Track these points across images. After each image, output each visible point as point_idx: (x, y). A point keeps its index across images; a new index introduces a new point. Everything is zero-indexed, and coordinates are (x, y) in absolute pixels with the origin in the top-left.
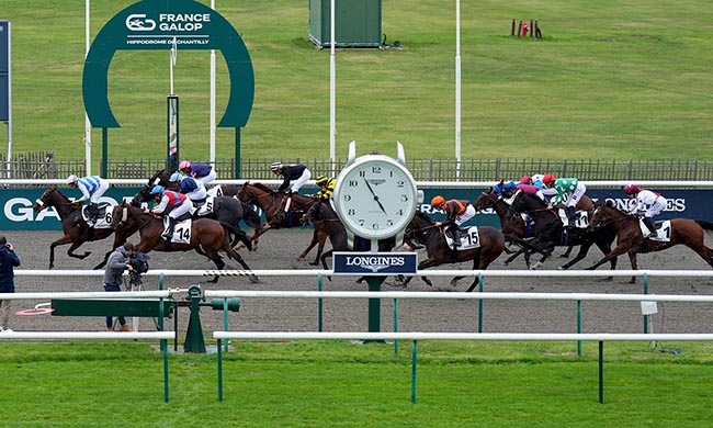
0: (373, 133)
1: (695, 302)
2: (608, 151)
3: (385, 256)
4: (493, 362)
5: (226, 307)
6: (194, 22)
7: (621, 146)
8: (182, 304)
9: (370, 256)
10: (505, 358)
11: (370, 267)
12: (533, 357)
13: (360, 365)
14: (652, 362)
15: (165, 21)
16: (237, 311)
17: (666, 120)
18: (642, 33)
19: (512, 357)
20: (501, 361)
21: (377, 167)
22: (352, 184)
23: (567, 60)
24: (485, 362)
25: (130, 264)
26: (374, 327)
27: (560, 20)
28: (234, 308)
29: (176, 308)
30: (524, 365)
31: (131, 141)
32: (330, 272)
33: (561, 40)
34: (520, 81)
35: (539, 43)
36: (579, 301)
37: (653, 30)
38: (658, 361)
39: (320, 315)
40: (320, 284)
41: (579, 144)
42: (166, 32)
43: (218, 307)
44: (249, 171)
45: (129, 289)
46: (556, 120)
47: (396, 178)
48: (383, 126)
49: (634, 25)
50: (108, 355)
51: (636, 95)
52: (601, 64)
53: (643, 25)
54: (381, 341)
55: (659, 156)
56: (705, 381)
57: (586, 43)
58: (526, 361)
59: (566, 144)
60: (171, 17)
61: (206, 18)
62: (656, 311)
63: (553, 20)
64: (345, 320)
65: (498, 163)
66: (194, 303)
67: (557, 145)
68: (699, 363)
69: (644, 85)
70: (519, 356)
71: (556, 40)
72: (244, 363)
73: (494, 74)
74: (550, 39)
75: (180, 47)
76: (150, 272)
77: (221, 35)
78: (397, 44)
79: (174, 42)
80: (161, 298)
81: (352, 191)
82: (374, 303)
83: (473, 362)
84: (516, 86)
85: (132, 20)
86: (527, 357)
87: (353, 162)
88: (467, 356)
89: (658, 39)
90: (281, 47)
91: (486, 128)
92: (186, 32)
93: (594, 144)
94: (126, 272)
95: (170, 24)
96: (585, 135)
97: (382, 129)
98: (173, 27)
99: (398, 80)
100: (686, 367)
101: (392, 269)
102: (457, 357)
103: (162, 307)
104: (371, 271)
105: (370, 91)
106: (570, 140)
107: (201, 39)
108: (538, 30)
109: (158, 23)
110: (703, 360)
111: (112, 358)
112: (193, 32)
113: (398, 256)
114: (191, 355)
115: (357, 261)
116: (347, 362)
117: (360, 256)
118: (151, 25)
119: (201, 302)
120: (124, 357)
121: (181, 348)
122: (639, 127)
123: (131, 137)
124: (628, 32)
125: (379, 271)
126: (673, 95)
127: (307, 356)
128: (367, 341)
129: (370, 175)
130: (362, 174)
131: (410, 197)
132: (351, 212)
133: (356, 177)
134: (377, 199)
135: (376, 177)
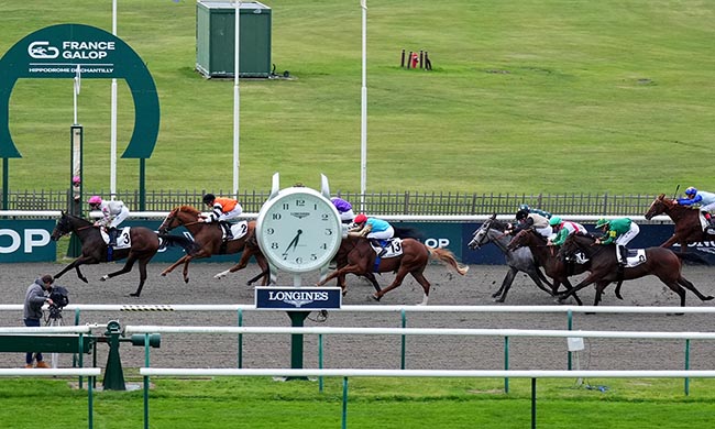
0: (272, 165)
1: (616, 338)
2: (510, 184)
3: (309, 291)
4: (419, 400)
5: (147, 342)
6: (98, 50)
7: (523, 180)
8: (101, 340)
9: (294, 291)
10: (432, 396)
11: (293, 302)
12: (459, 395)
13: (285, 403)
14: (579, 399)
15: (68, 49)
16: (158, 347)
17: (566, 154)
18: (532, 64)
19: (436, 395)
20: (428, 399)
21: (300, 200)
22: (275, 217)
23: (460, 92)
24: (412, 399)
25: (51, 298)
26: (297, 363)
27: (448, 51)
28: (155, 343)
29: (95, 344)
30: (452, 402)
31: (24, 172)
32: (254, 307)
33: (453, 71)
34: (415, 112)
35: (430, 74)
36: (506, 338)
37: (544, 62)
38: (587, 399)
39: (240, 351)
40: (240, 319)
41: (481, 178)
42: (69, 60)
43: (138, 342)
44: (153, 203)
45: (48, 324)
46: (455, 153)
47: (321, 211)
48: (280, 158)
49: (523, 57)
50: (26, 392)
51: (533, 128)
52: (495, 95)
53: (532, 57)
54: (304, 378)
55: (562, 190)
56: (635, 419)
57: (475, 75)
58: (453, 398)
59: (468, 178)
60: (74, 45)
61: (110, 45)
62: (582, 347)
63: (442, 51)
64: (262, 356)
65: (407, 196)
66: (113, 339)
67: (460, 178)
68: (627, 401)
69: (539, 118)
70: (446, 393)
71: (446, 72)
72: (165, 401)
73: (387, 105)
74: (440, 70)
75: (84, 75)
76: (68, 307)
77: (125, 64)
78: (286, 74)
79: (78, 70)
80: (81, 334)
81: (275, 224)
82: (297, 339)
83: (399, 399)
84: (412, 117)
85: (35, 47)
86: (454, 394)
87: (277, 194)
88: (393, 394)
89: (549, 71)
90: (168, 77)
91: (386, 161)
92: (90, 61)
93: (496, 177)
95: (73, 51)
96: (487, 169)
97: (279, 161)
98: (77, 55)
99: (291, 111)
100: (615, 404)
101: (315, 304)
102: (383, 394)
103: (81, 343)
104: (294, 306)
105: (263, 122)
106: (472, 173)
107: (105, 68)
108: (428, 61)
109: (61, 51)
110: (631, 397)
111: (30, 396)
112: (97, 60)
113: (322, 291)
114: (110, 392)
115: (280, 296)
116: (271, 399)
117: (283, 291)
118: (53, 53)
119: (121, 337)
120: (41, 395)
121: (99, 387)
122: (539, 161)
123: (24, 168)
124: (518, 64)
125: (302, 306)
126: (570, 128)
127: (229, 396)
128: (289, 378)
129: (294, 208)
130: (286, 207)
131: (335, 231)
132: (275, 246)
133: (280, 211)
134: (300, 232)
135: (300, 210)
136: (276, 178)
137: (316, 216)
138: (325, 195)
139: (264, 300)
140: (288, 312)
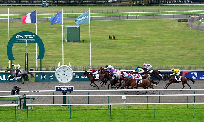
2: (125, 64)
3: (67, 87)
4: (89, 110)
6: (31, 37)
7: (128, 63)
9: (63, 87)
12: (98, 109)
13: (61, 111)
14: (124, 109)
17: (139, 57)
18: (137, 38)
19: (94, 109)
20: (91, 110)
21: (64, 68)
22: (59, 71)
23: (120, 44)
24: (88, 110)
26: (64, 103)
27: (120, 35)
28: (33, 99)
30: (96, 110)
31: (21, 63)
32: (55, 91)
33: (120, 40)
34: (109, 49)
35: (115, 40)
37: (140, 37)
38: (125, 109)
39: (53, 100)
40: (53, 93)
41: (119, 62)
42: (25, 39)
43: (30, 99)
46: (115, 57)
49: (136, 36)
50: (5, 110)
51: (133, 52)
52: (127, 45)
53: (138, 36)
54: (66, 106)
55: (136, 65)
56: (135, 113)
57: (125, 40)
58: (97, 110)
60: (26, 36)
61: (34, 36)
62: (125, 98)
63: (119, 36)
65: (98, 67)
66: (25, 98)
67: (114, 63)
68: (134, 110)
69: (135, 49)
71: (119, 40)
72: (35, 111)
73: (103, 47)
74: (117, 40)
77: (37, 39)
78: (83, 41)
79: (26, 41)
80: (17, 97)
82: (64, 97)
83: (85, 110)
85: (18, 36)
86: (97, 109)
87: (59, 67)
88: (84, 109)
89: (141, 39)
91: (99, 59)
92: (29, 39)
96: (120, 60)
100: (131, 110)
101: (68, 90)
102: (82, 109)
103: (17, 99)
104: (63, 90)
106: (117, 61)
107: (33, 40)
108: (115, 38)
109: (23, 37)
110: (135, 109)
111: (6, 110)
112: (31, 39)
113: (69, 87)
114: (24, 110)
115: (61, 88)
116: (58, 110)
118: (22, 37)
120: (9, 110)
121: (22, 108)
122: (132, 59)
123: (21, 62)
124: (135, 38)
125: (65, 90)
126: (141, 52)
127: (49, 109)
128: (63, 106)
129: (63, 69)
130: (61, 69)
131: (72, 74)
132: (59, 78)
133: (60, 70)
136: (59, 63)
137: (68, 71)
138: (70, 67)
139: (57, 89)
140: (62, 92)
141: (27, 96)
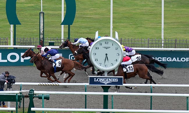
3: (110, 78)
5: (43, 98)
8: (26, 97)
9: (104, 78)
11: (104, 82)
16: (49, 100)
21: (107, 42)
22: (96, 48)
25: (7, 80)
26: (106, 107)
28: (47, 98)
29: (24, 98)
32: (88, 84)
40: (86, 89)
43: (40, 98)
45: (7, 90)
47: (115, 46)
64: (98, 104)
66: (31, 96)
76: (16, 83)
80: (17, 94)
81: (96, 51)
82: (106, 97)
87: (97, 39)
94: (6, 83)
101: (113, 83)
103: (17, 98)
104: (104, 84)
113: (115, 78)
115: (99, 80)
117: (100, 78)
119: (35, 96)
125: (108, 84)
129: (104, 45)
130: (101, 44)
131: (120, 54)
132: (96, 60)
133: (98, 46)
134: (106, 54)
135: (106, 46)
136: (97, 33)
137: (113, 48)
138: (116, 40)
139: (92, 81)
140: (101, 86)
141: (35, 92)
